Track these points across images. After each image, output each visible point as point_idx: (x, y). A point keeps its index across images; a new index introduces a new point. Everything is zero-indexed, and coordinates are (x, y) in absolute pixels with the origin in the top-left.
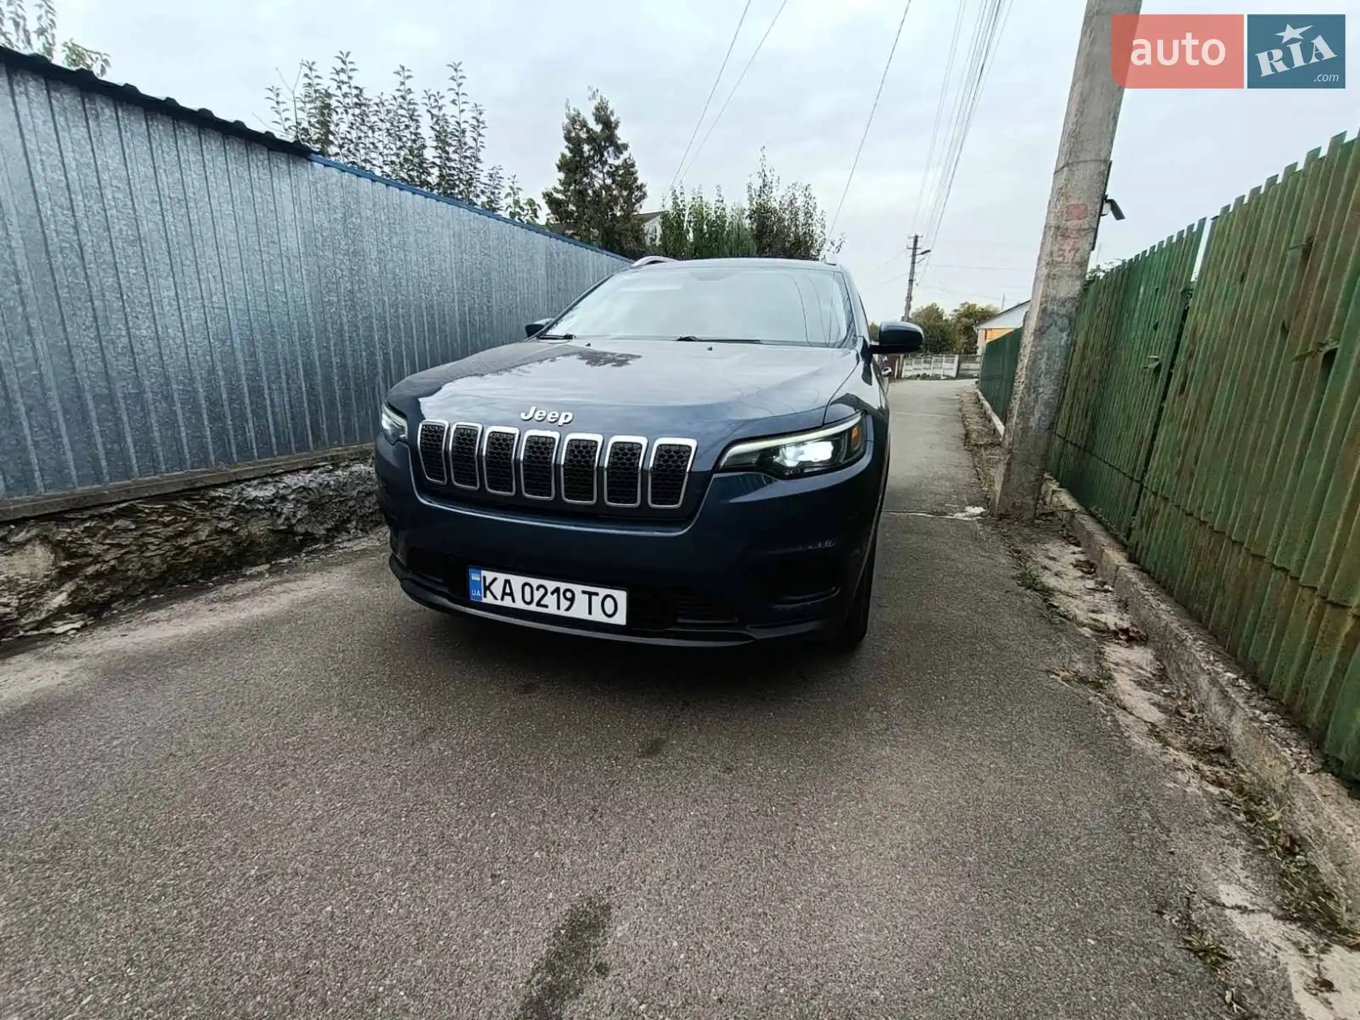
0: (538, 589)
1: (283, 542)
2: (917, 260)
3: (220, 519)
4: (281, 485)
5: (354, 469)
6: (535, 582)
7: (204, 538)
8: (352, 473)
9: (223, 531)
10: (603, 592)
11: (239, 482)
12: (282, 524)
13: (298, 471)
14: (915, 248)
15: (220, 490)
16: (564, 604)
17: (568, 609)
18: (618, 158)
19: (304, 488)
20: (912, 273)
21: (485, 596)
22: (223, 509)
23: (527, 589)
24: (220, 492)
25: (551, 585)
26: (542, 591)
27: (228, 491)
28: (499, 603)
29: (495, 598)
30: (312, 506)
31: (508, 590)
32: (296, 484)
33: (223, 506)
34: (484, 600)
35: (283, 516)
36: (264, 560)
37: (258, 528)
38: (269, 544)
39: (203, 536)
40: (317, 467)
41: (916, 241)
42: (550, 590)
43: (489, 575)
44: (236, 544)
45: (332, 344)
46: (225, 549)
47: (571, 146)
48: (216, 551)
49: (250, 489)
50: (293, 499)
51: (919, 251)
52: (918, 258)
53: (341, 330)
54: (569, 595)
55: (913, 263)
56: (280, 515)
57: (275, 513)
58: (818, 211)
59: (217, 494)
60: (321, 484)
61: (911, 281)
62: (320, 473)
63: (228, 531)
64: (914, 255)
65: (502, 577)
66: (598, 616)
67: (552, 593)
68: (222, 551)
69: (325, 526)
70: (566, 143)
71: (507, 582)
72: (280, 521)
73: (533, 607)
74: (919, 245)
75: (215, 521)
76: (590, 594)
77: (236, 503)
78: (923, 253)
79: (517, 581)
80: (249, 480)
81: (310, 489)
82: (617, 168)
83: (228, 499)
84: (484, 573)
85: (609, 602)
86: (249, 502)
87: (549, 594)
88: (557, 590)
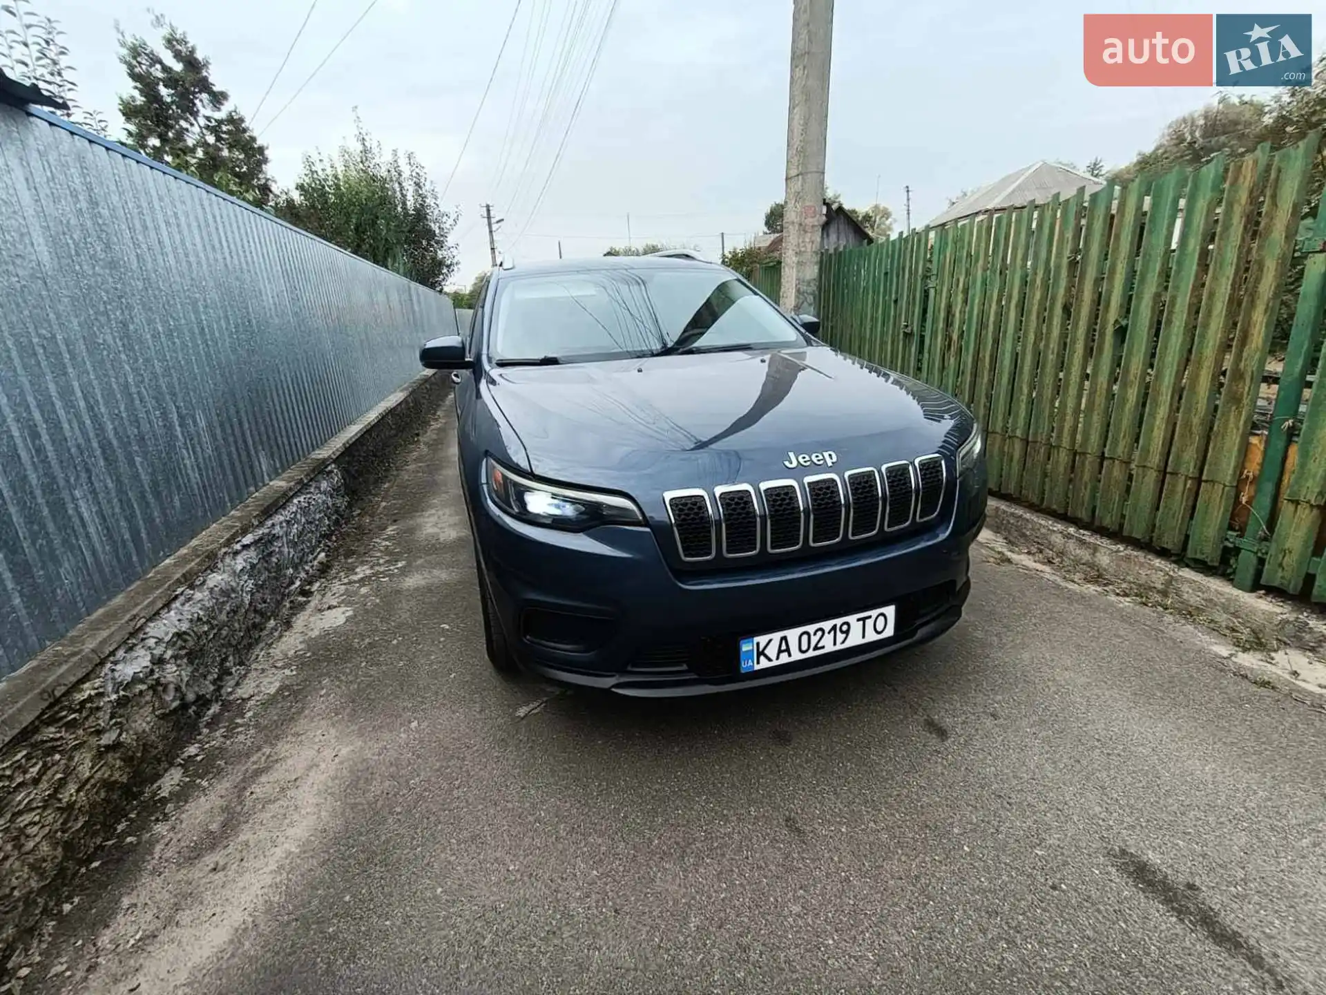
0: (815, 634)
1: (177, 727)
2: (494, 229)
3: (99, 733)
4: (151, 642)
5: (210, 584)
6: (811, 628)
7: (87, 774)
8: (211, 590)
9: (109, 748)
10: (874, 613)
11: (102, 663)
12: (173, 701)
13: (157, 613)
14: (489, 217)
15: (87, 685)
16: (840, 637)
17: (843, 642)
18: (219, 109)
19: (179, 635)
20: (492, 241)
21: (758, 663)
22: (101, 714)
23: (805, 638)
24: (87, 690)
25: (827, 625)
26: (819, 633)
27: (97, 682)
28: (775, 663)
29: (770, 660)
30: (192, 656)
31: (784, 647)
32: (167, 634)
33: (98, 709)
34: (757, 667)
35: (172, 687)
36: (164, 765)
37: (143, 721)
38: (164, 737)
39: (85, 771)
40: (176, 597)
41: (488, 211)
42: (827, 631)
43: (762, 640)
44: (128, 760)
45: (122, 408)
46: (117, 775)
47: (138, 85)
48: (108, 785)
49: (119, 667)
50: (172, 657)
51: (493, 220)
52: (494, 227)
53: (126, 386)
54: (845, 628)
55: (491, 232)
56: (165, 687)
57: (158, 687)
58: (428, 184)
59: (86, 695)
60: (191, 621)
61: (493, 249)
62: (183, 605)
63: (115, 746)
64: (490, 225)
65: (776, 636)
66: (872, 637)
67: (829, 633)
68: (116, 782)
69: (210, 678)
70: (134, 84)
71: (784, 638)
72: (168, 698)
73: (811, 654)
74: (492, 213)
75: (93, 741)
76: (864, 619)
77: (114, 697)
78: (498, 222)
79: (793, 634)
80: (113, 653)
81: (185, 633)
82: (220, 122)
83: (100, 695)
84: (756, 639)
85: (881, 620)
86: (127, 686)
87: (826, 634)
88: (834, 628)
